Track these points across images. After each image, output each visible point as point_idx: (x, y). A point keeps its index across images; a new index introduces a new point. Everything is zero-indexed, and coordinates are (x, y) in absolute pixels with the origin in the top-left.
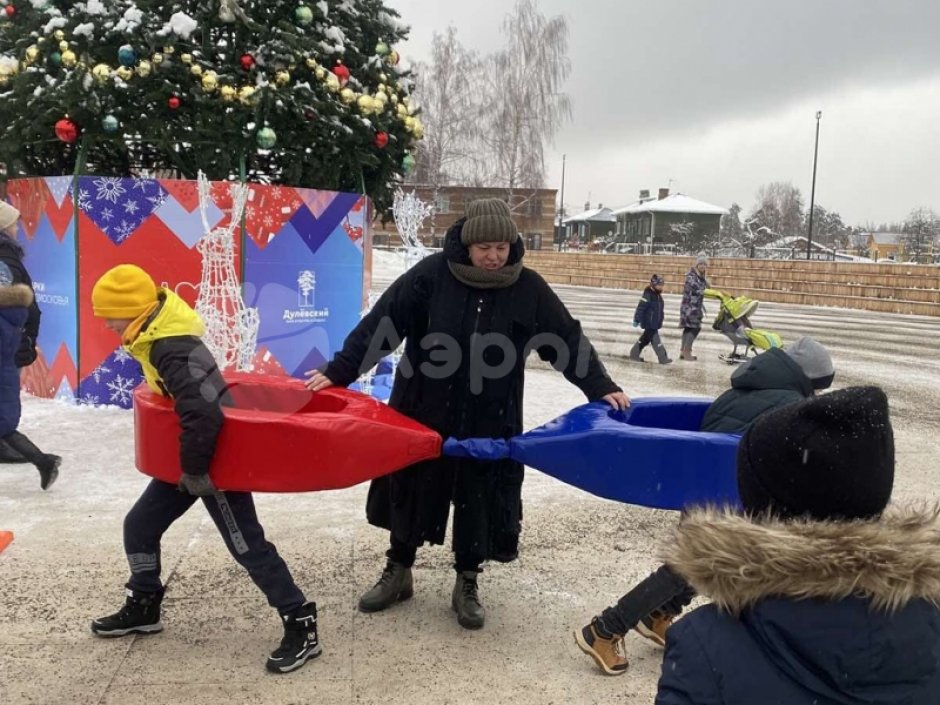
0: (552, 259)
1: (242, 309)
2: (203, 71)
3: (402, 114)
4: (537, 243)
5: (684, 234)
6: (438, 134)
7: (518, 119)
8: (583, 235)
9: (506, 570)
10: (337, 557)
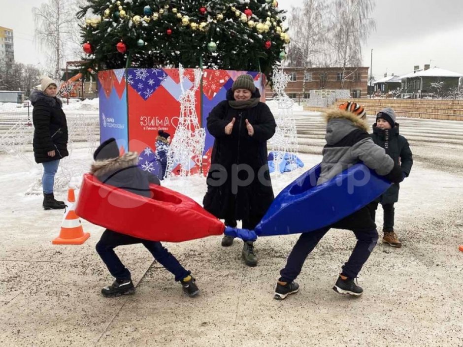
0: (365, 102)
1: (198, 128)
2: (183, 16)
3: (279, 31)
4: (358, 95)
5: (439, 88)
6: (306, 42)
7: (348, 32)
8: (384, 90)
9: (323, 261)
10: (238, 250)
